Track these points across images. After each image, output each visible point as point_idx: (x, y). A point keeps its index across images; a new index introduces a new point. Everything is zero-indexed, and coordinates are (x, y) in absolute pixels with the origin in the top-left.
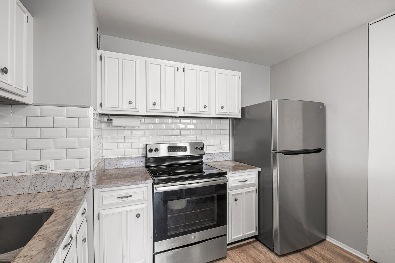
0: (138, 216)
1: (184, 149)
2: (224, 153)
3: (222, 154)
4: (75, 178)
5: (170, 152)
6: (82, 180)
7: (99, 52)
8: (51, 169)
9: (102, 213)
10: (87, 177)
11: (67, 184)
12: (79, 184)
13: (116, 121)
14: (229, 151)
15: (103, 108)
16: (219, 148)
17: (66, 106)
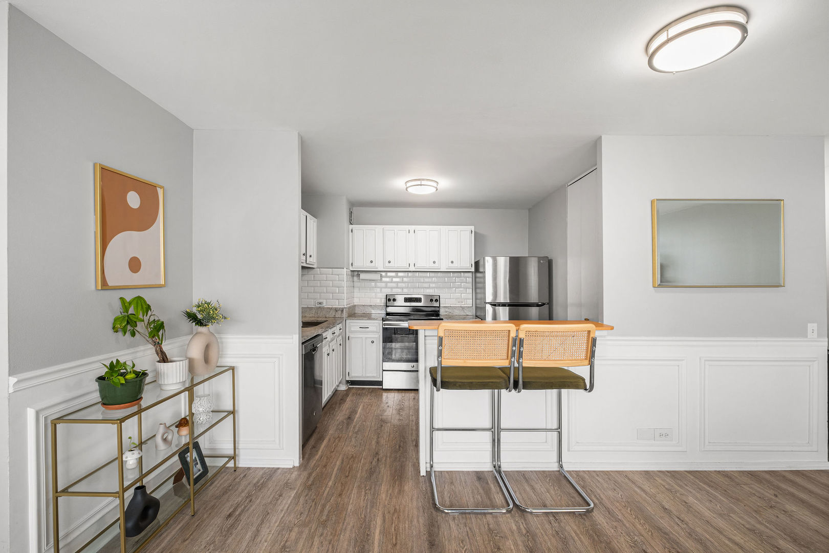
0: (373, 342)
1: (419, 300)
2: (464, 307)
3: (463, 308)
4: (336, 311)
5: (407, 302)
6: (340, 312)
7: (351, 227)
8: (325, 305)
9: (351, 336)
10: (342, 311)
11: (332, 314)
12: (338, 315)
13: (362, 276)
14: (471, 306)
15: (353, 267)
16: (459, 302)
17: (332, 268)
